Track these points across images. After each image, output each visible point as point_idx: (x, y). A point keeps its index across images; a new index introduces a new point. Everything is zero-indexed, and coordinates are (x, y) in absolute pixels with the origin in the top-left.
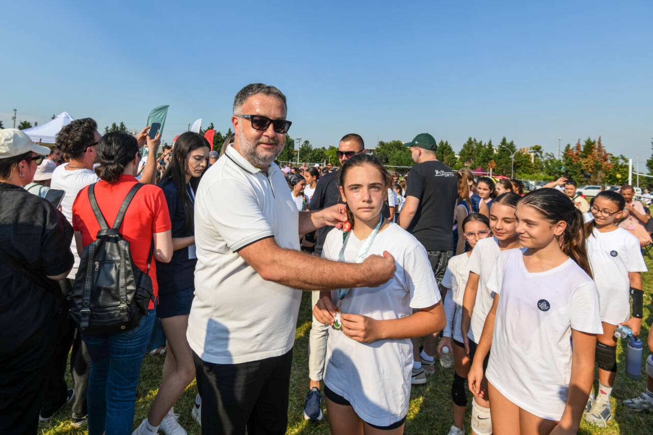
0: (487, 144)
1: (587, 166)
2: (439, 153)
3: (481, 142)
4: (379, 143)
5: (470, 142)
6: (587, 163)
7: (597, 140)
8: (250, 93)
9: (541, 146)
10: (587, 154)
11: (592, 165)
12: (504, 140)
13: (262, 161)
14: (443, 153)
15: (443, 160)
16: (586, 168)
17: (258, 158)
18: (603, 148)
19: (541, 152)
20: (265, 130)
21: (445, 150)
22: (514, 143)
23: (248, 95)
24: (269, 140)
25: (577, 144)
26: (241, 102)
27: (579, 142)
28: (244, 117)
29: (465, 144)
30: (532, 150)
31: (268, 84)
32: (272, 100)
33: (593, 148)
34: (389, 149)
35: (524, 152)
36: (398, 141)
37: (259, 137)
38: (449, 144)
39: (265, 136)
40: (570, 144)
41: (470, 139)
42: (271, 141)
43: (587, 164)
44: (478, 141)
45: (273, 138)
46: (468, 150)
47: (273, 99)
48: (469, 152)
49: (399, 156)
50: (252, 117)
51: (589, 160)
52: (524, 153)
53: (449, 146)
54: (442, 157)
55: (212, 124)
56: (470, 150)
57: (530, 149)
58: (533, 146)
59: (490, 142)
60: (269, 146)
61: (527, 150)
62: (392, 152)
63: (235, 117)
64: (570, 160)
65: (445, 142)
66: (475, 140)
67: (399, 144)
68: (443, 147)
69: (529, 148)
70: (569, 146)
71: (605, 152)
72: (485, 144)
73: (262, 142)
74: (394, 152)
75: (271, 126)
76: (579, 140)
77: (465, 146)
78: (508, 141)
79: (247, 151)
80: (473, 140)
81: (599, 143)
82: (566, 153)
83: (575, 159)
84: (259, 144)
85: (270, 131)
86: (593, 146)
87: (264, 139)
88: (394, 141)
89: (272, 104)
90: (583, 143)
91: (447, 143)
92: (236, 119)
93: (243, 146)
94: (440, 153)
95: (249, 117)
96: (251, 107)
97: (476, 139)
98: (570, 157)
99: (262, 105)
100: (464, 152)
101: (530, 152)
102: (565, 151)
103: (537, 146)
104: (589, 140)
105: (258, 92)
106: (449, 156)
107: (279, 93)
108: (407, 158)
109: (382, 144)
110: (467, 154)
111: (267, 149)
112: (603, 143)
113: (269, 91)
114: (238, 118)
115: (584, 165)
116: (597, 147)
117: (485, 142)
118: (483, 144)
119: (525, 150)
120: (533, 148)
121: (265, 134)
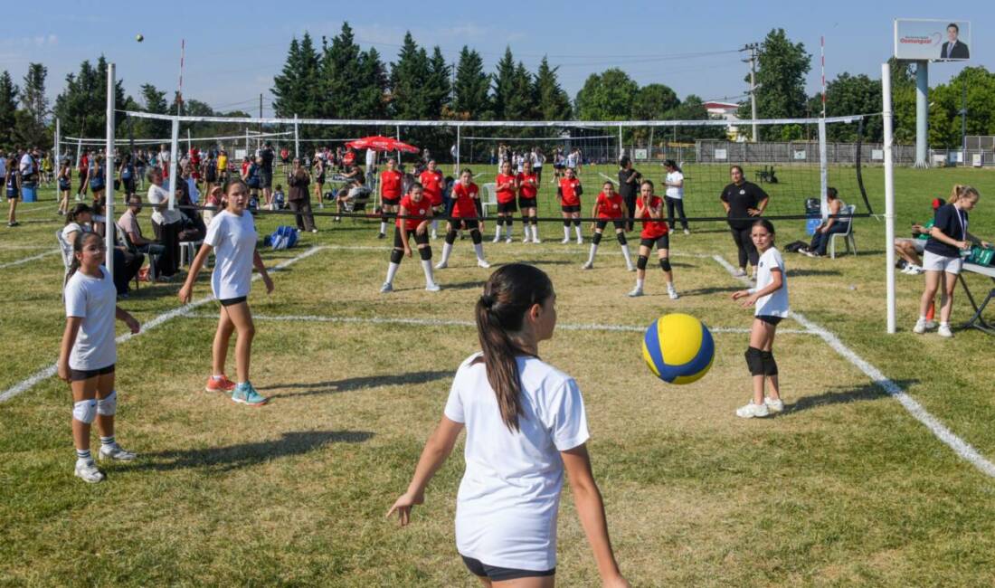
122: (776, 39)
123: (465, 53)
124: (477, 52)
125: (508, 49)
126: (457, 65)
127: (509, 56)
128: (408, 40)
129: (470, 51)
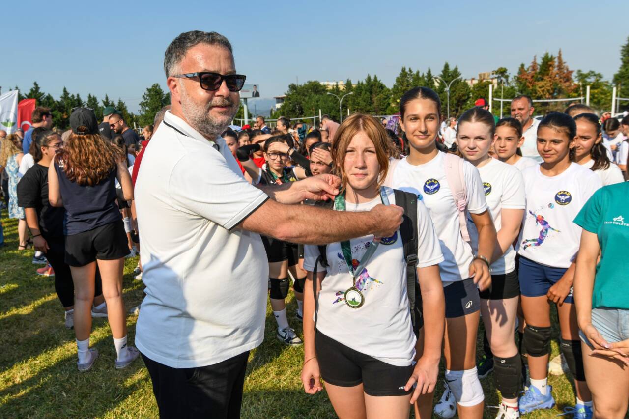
0: (426, 75)
1: (543, 91)
2: (366, 93)
3: (418, 73)
4: (290, 86)
5: (404, 74)
6: (543, 87)
7: (556, 55)
8: (189, 45)
9: (507, 68)
10: (543, 75)
11: (549, 88)
12: (447, 66)
13: (217, 129)
14: (371, 93)
15: (372, 103)
16: (542, 93)
17: (213, 126)
18: (564, 65)
19: (507, 77)
20: (218, 89)
21: (375, 89)
22: (459, 70)
23: (187, 48)
24: (223, 101)
25: (533, 63)
26: (179, 58)
27: (535, 59)
28: (187, 77)
29: (398, 78)
30: (495, 76)
31: (209, 31)
32: (217, 51)
33: (550, 66)
34: (304, 95)
35: (484, 79)
36: (315, 82)
37: (210, 99)
38: (378, 79)
39: (218, 96)
40: (524, 63)
41: (404, 70)
42: (227, 102)
43: (543, 89)
44: (415, 72)
45: (227, 98)
46: (402, 85)
47: (219, 49)
48: (403, 88)
49: (316, 103)
50: (200, 74)
51: (545, 82)
52: (484, 81)
53: (379, 83)
54: (371, 99)
55: (35, 84)
56: (405, 85)
57: (493, 74)
58: (496, 69)
59: (429, 71)
60: (224, 109)
61: (489, 76)
62: (307, 98)
63: (172, 78)
64: (525, 85)
65: (372, 78)
66: (410, 71)
67: (316, 85)
68: (371, 84)
69: (491, 73)
70: (523, 66)
71: (567, 70)
72: (423, 75)
73: (215, 104)
74: (309, 98)
75: (223, 84)
76: (535, 57)
77: (398, 80)
78: (452, 68)
79: (196, 119)
80: (407, 70)
81: (560, 58)
82: (520, 76)
83: (530, 83)
84: (211, 107)
85: (223, 89)
86: (549, 63)
87: (217, 100)
88: (310, 82)
89: (220, 56)
90: (539, 62)
91: (376, 78)
92: (174, 81)
93: (190, 113)
94: (368, 93)
95: (196, 75)
96: (194, 63)
97: (411, 69)
98: (524, 82)
99: (207, 58)
100: (397, 89)
101: (492, 79)
102: (518, 74)
103: (502, 68)
104: (547, 55)
105: (199, 42)
106: (379, 96)
107: (224, 40)
108: (326, 105)
109: (293, 87)
110: (401, 90)
111: (221, 113)
112: (564, 58)
113: (212, 38)
114: (175, 78)
115: (539, 90)
116: (556, 64)
117: (423, 72)
118: (421, 75)
119: (486, 77)
120: (497, 72)
121: (217, 93)
122: (155, 87)
123: (90, 96)
124: (95, 96)
125: (106, 95)
126: (87, 102)
127: (107, 98)
128: (65, 90)
129: (92, 96)
